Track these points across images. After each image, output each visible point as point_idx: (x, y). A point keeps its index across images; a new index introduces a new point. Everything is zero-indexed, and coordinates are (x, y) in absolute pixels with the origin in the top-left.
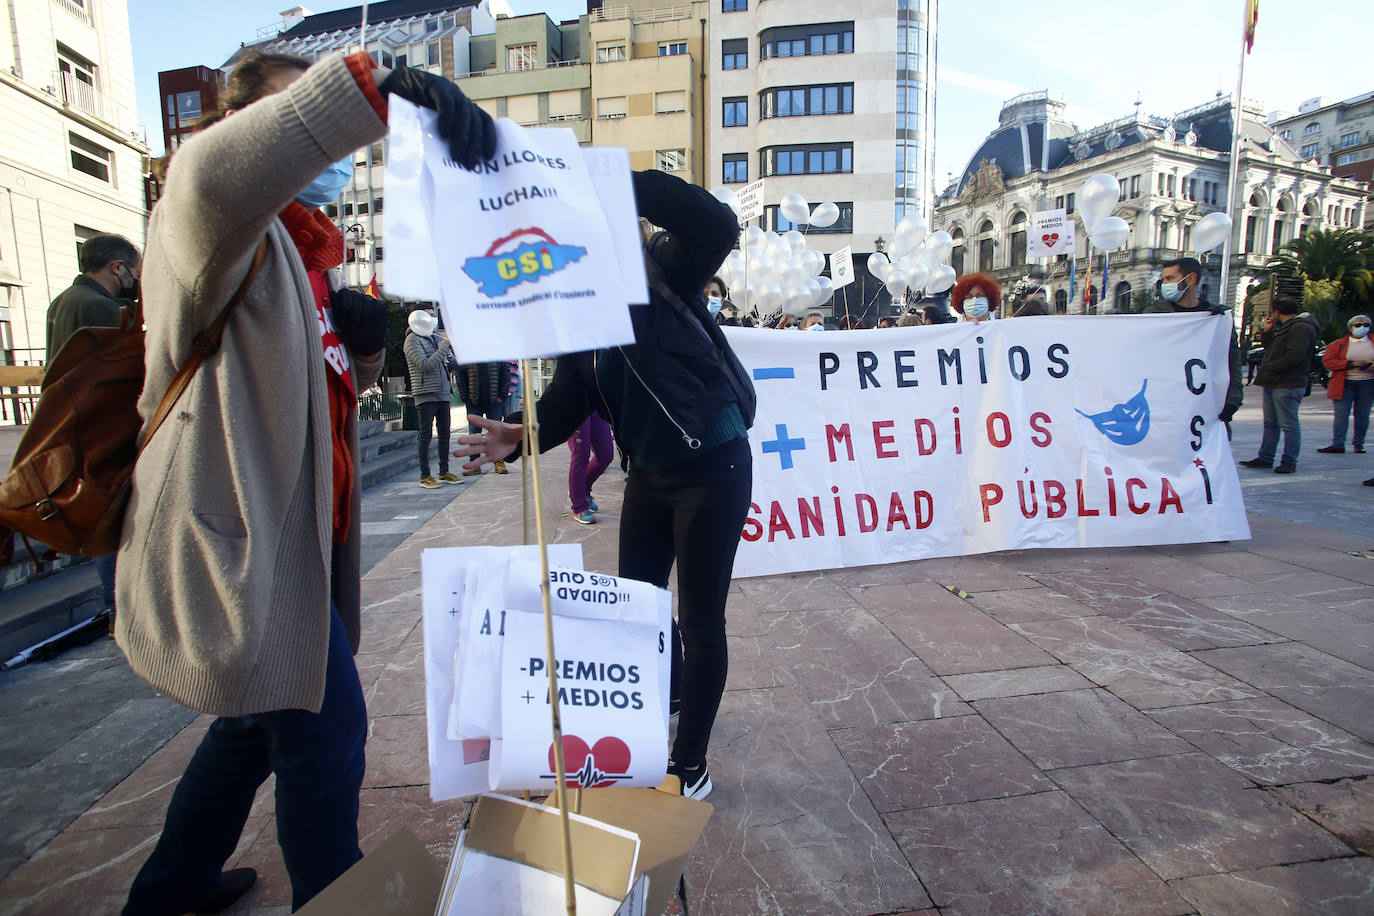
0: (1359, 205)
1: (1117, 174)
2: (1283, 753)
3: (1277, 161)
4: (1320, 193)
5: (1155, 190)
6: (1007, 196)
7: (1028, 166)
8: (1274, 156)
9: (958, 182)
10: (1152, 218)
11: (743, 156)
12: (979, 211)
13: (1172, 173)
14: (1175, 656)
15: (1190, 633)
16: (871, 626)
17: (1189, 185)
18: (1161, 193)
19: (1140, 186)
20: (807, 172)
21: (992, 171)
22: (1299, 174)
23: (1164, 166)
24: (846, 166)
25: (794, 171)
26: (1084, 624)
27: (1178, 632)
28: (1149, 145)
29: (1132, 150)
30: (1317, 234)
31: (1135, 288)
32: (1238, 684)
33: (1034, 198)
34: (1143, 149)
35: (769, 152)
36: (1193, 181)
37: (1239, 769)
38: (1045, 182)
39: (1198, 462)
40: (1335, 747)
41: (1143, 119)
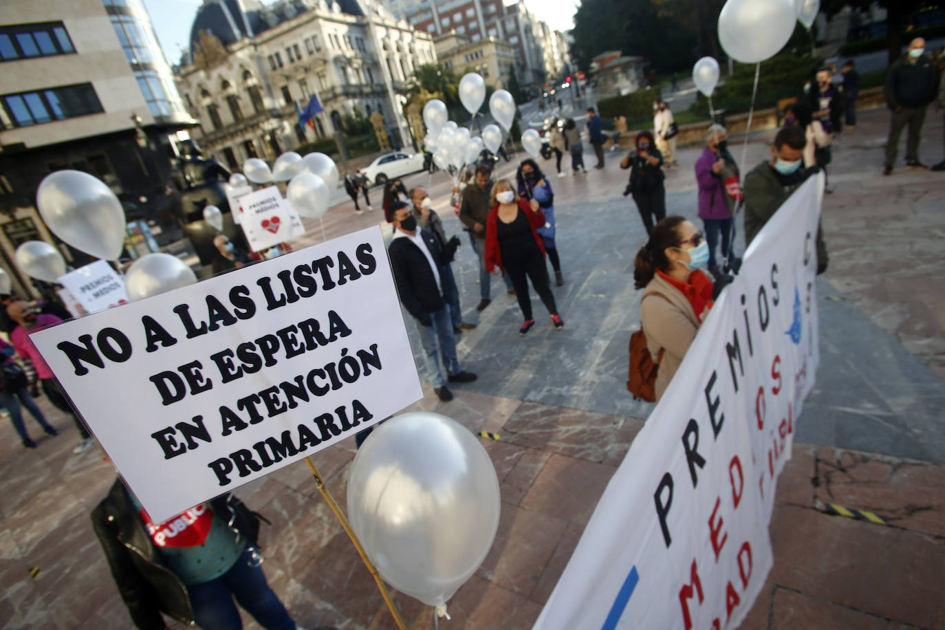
0: (430, 47)
1: (301, 36)
3: (386, 22)
4: (413, 41)
5: (329, 45)
6: (231, 58)
7: (236, 32)
8: (383, 19)
9: (188, 51)
10: (334, 65)
12: (215, 74)
13: (335, 32)
17: (347, 41)
18: (334, 46)
19: (319, 44)
20: (22, 56)
21: (212, 40)
22: (399, 30)
23: (329, 28)
24: (65, 45)
25: (5, 56)
28: (314, 13)
29: (304, 18)
31: (342, 113)
33: (252, 58)
34: (310, 17)
38: (255, 45)
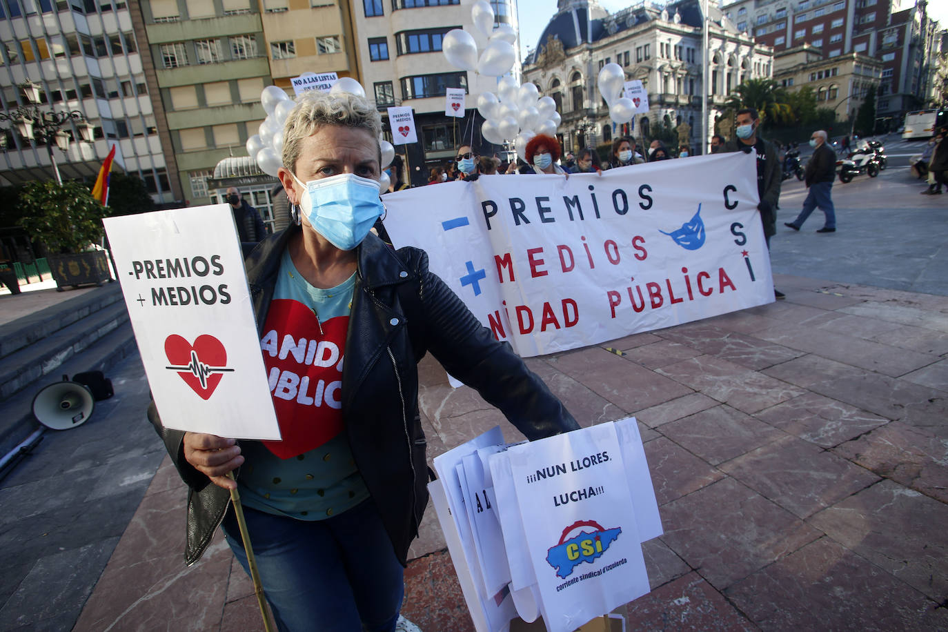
0: (769, 62)
1: (635, 44)
2: (830, 426)
3: (726, 34)
4: (750, 55)
5: (658, 54)
6: (568, 61)
7: (579, 40)
8: (724, 31)
9: (534, 51)
10: (658, 73)
11: (383, 40)
12: (550, 73)
13: (668, 42)
14: (755, 375)
15: (757, 357)
16: (573, 385)
17: (678, 51)
18: (663, 56)
19: (649, 51)
20: (431, 50)
21: (556, 44)
22: (738, 42)
23: (663, 38)
25: (422, 49)
26: (697, 362)
27: (750, 358)
28: (653, 23)
29: (643, 27)
30: (750, 81)
31: (652, 120)
32: (792, 387)
33: (585, 62)
34: (650, 26)
35: (403, 36)
36: (681, 48)
37: (812, 441)
38: (591, 51)
39: (745, 253)
40: (851, 416)
41: (648, 5)
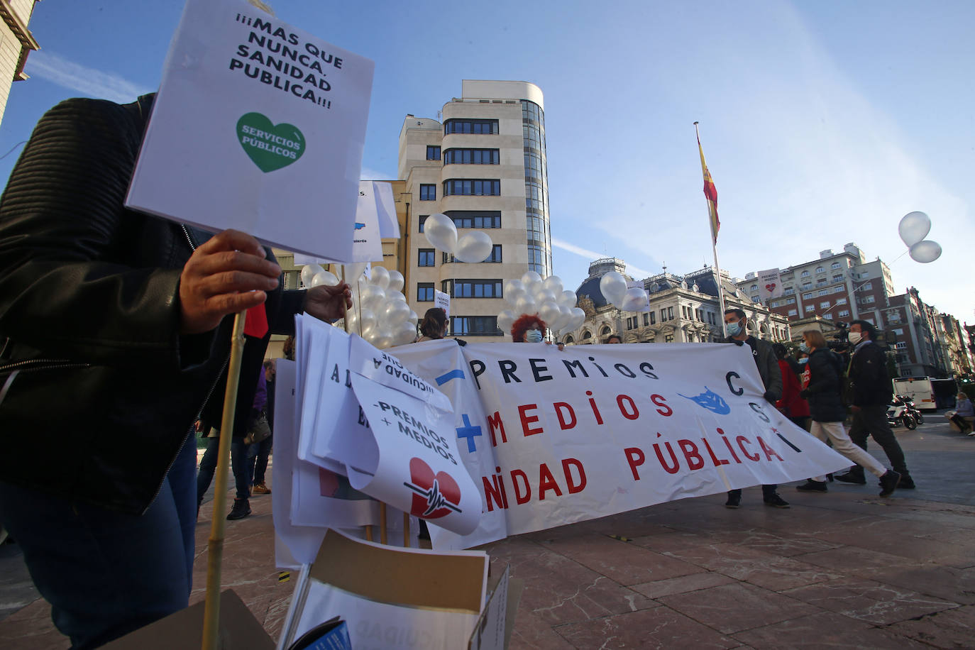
0: (786, 328)
1: (659, 306)
2: (879, 606)
3: (742, 303)
4: (766, 321)
5: (682, 316)
6: (598, 317)
8: (740, 300)
10: (683, 332)
11: (432, 285)
12: (582, 325)
13: (689, 306)
14: (782, 560)
15: (785, 546)
16: (563, 562)
17: (699, 314)
18: (686, 318)
20: (473, 296)
21: (589, 301)
22: (754, 310)
23: (685, 302)
24: (498, 293)
25: (465, 295)
26: (714, 548)
27: (777, 547)
28: (674, 290)
29: (665, 293)
32: (829, 571)
33: (614, 319)
34: (671, 292)
35: (448, 283)
36: (701, 311)
37: (857, 617)
40: (906, 598)
41: (668, 276)
